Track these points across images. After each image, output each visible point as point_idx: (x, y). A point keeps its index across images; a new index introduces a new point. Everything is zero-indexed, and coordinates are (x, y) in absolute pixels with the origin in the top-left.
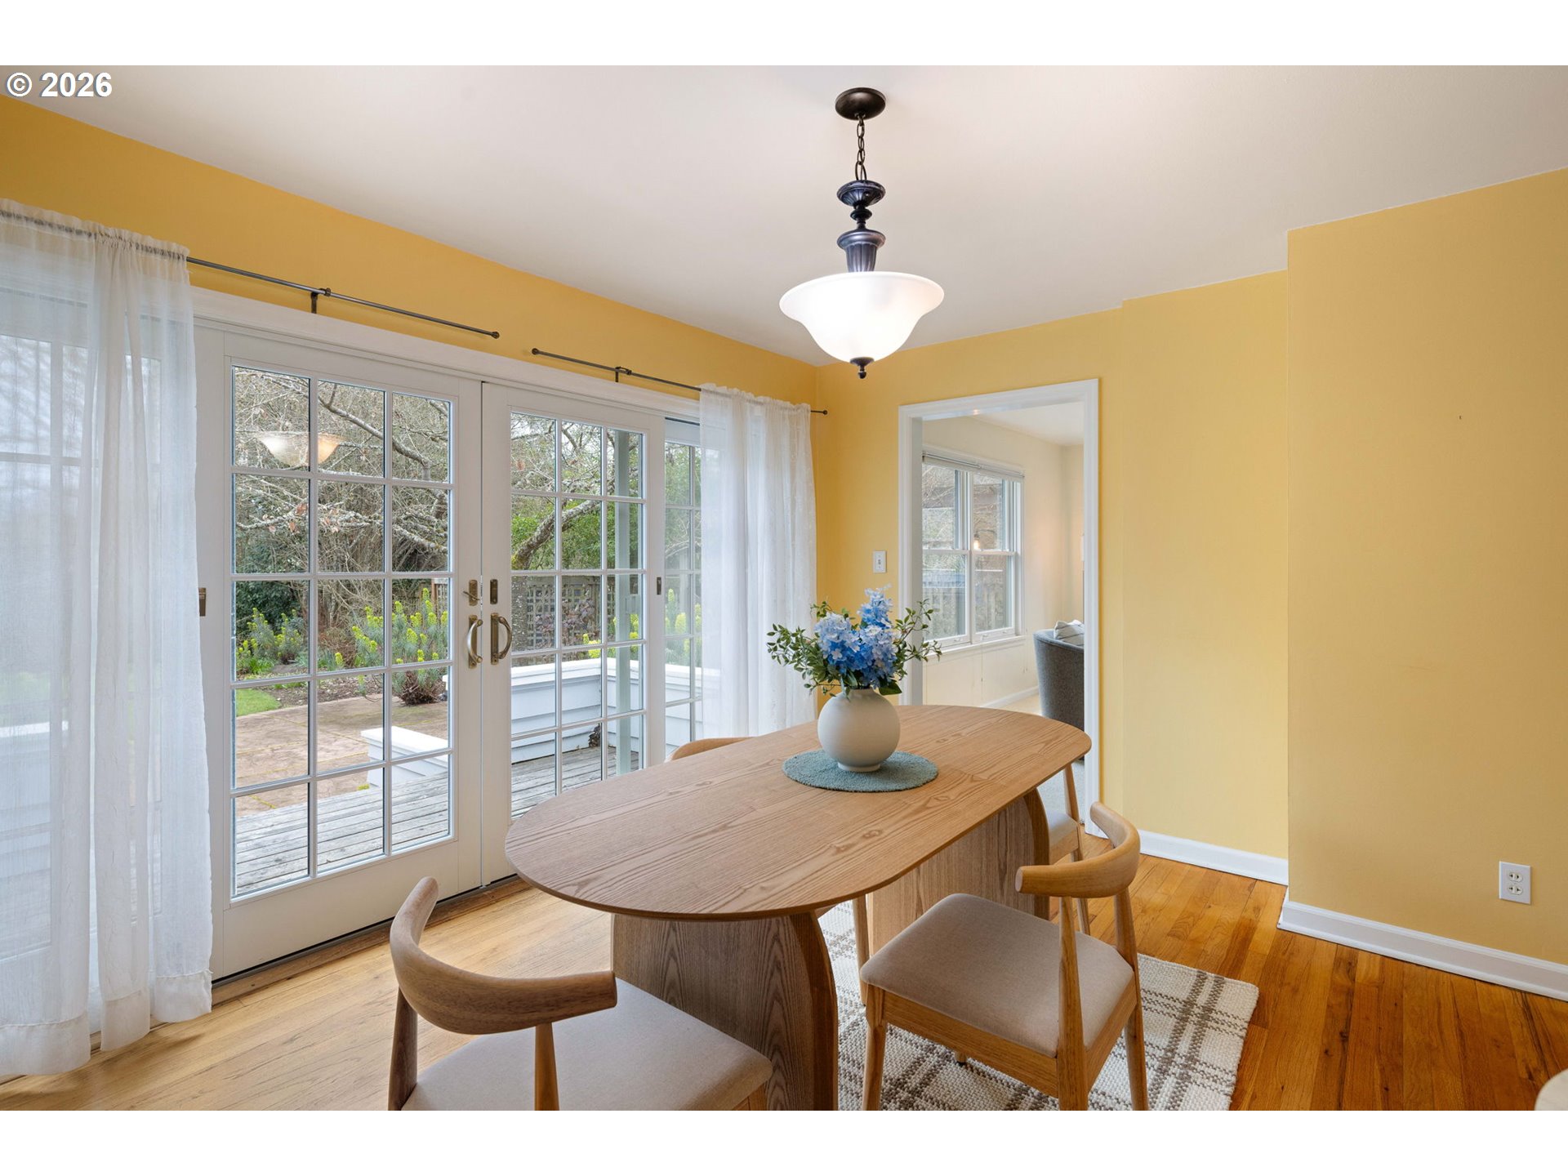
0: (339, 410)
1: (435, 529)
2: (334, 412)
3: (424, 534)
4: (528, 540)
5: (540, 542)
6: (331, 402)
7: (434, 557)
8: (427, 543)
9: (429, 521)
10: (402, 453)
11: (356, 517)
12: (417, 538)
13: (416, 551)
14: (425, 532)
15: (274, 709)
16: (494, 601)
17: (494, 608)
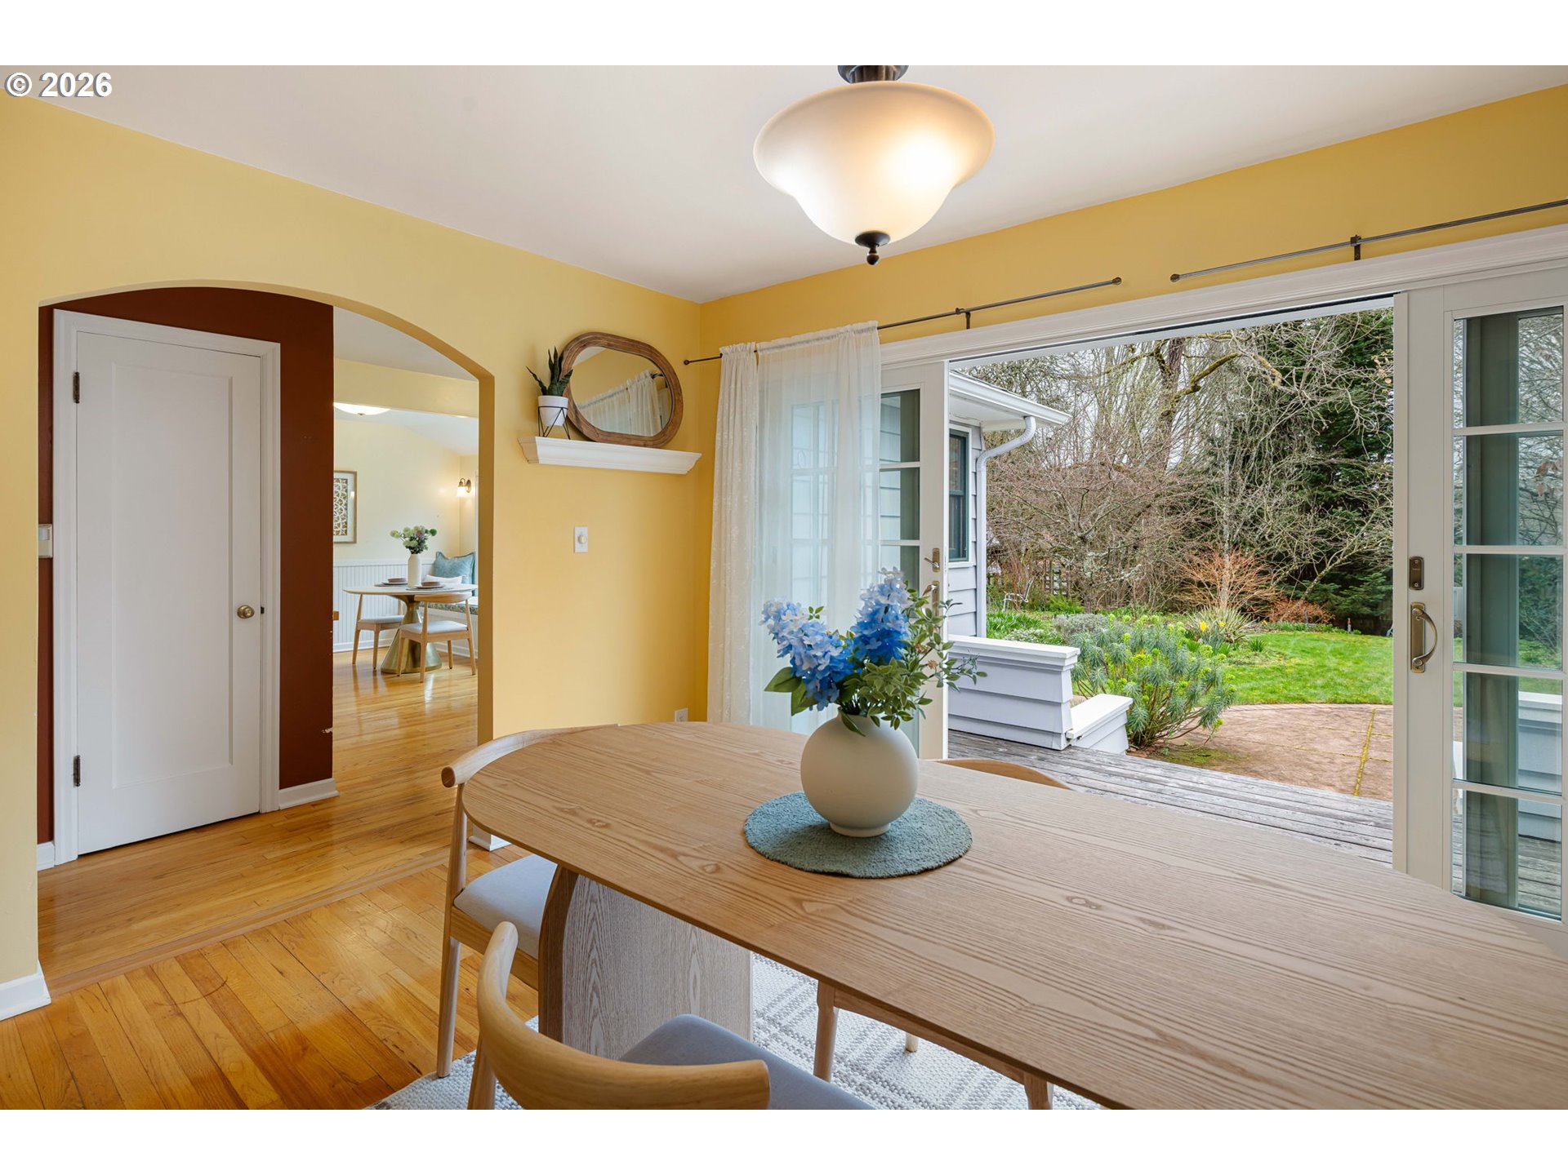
16: (1416, 585)
17: (1416, 596)
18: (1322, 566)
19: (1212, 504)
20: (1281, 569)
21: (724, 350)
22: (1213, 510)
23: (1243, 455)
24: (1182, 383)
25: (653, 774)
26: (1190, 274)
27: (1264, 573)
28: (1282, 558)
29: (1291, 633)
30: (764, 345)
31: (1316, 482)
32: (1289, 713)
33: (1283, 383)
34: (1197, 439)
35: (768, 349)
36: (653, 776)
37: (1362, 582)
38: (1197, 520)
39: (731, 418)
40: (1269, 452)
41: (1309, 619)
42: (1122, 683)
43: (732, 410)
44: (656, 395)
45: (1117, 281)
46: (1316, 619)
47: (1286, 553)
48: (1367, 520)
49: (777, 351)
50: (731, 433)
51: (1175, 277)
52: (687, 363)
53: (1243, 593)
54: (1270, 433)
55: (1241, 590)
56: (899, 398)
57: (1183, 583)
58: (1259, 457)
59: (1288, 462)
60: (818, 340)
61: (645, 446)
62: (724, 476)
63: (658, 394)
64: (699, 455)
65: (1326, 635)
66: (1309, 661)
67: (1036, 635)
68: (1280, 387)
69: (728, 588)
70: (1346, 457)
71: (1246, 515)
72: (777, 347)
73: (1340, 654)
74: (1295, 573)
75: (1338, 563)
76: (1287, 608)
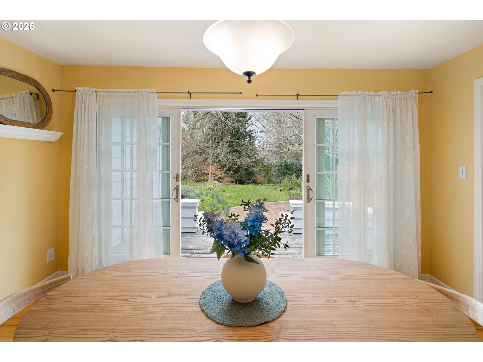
15: (287, 201)
16: (308, 181)
17: (308, 184)
18: (233, 168)
20: (224, 169)
21: (78, 89)
23: (215, 138)
25: (130, 300)
26: (262, 95)
27: (221, 170)
28: (224, 166)
29: (227, 186)
30: (100, 90)
31: (230, 146)
32: (238, 209)
33: (224, 120)
35: (103, 92)
36: (130, 301)
37: (239, 172)
39: (83, 119)
40: (220, 137)
41: (231, 182)
42: (205, 207)
43: (83, 115)
44: (33, 103)
45: (241, 93)
46: (232, 182)
48: (242, 156)
49: (107, 93)
50: (83, 125)
51: (257, 95)
52: (54, 91)
54: (220, 133)
55: (216, 175)
56: (161, 119)
57: (202, 174)
58: (218, 139)
59: (225, 140)
60: (129, 92)
61: (33, 128)
62: (79, 144)
63: (34, 102)
64: (62, 134)
66: (235, 194)
69: (81, 193)
70: (236, 140)
72: (107, 92)
73: (241, 191)
74: (227, 170)
75: (236, 167)
76: (225, 179)
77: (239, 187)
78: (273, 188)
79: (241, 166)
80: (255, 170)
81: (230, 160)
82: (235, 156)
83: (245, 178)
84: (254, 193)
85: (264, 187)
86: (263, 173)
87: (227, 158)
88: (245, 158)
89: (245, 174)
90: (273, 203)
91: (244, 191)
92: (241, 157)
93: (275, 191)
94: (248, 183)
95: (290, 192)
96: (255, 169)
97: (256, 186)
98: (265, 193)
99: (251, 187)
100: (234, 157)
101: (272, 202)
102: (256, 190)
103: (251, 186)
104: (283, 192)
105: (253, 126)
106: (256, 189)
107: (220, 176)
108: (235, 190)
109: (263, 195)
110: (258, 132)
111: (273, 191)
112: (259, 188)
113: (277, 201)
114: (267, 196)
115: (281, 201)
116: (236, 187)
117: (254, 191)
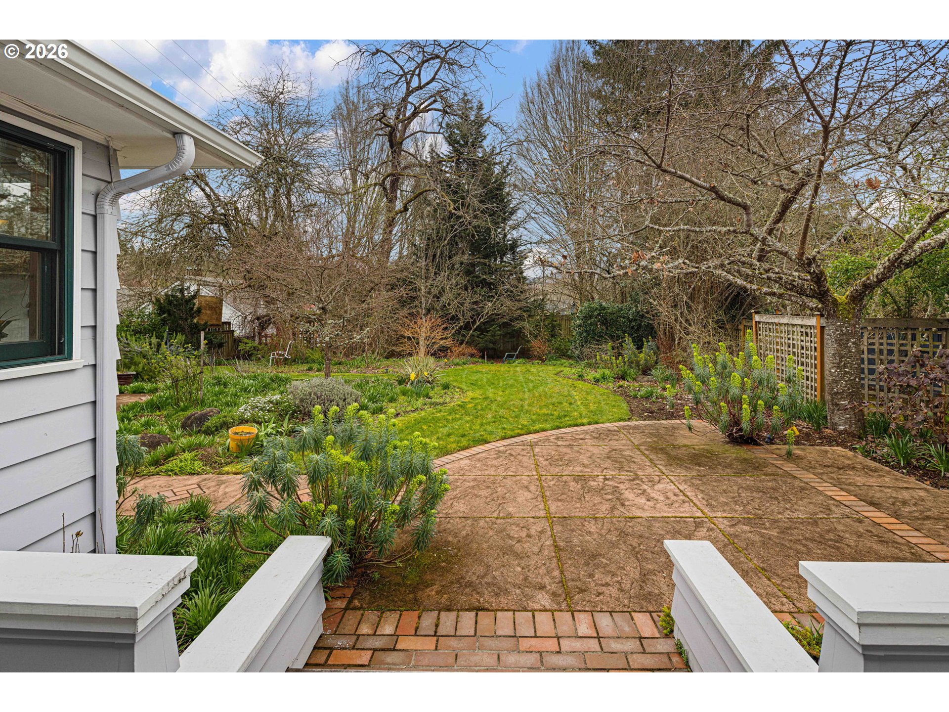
0: (670, 169)
1: (757, 272)
2: (665, 171)
3: (746, 277)
4: (864, 279)
5: (880, 281)
6: (662, 162)
7: (754, 298)
8: (748, 286)
9: (751, 265)
10: (725, 201)
11: (684, 263)
12: (740, 282)
13: (739, 293)
14: (748, 275)
15: (624, 420)
18: (474, 322)
19: (415, 284)
20: (454, 325)
22: (416, 287)
23: (433, 253)
24: (399, 205)
27: (446, 328)
28: (454, 318)
29: (461, 368)
31: (468, 272)
33: (454, 209)
34: (406, 246)
37: (490, 330)
38: (407, 294)
40: (446, 253)
41: (470, 356)
46: (472, 356)
47: (457, 315)
48: (496, 294)
53: (434, 342)
54: (447, 241)
55: (433, 341)
58: (441, 256)
59: (456, 259)
65: (479, 367)
67: (272, 402)
68: (453, 211)
71: (435, 291)
73: (493, 384)
74: (461, 328)
75: (482, 320)
76: (457, 350)
77: (487, 369)
78: (573, 374)
79: (494, 317)
80: (527, 326)
81: (467, 305)
82: (480, 294)
83: (504, 343)
84: (526, 390)
85: (551, 368)
86: (545, 333)
87: (459, 299)
88: (502, 298)
89: (504, 336)
90: (586, 432)
91: (501, 384)
92: (493, 297)
93: (580, 384)
94: (511, 356)
95: (621, 387)
96: (526, 324)
97: (528, 366)
98: (557, 389)
99: (518, 369)
100: (478, 297)
101: (583, 425)
102: (532, 381)
103: (516, 366)
104: (603, 384)
105: (521, 229)
106: (530, 378)
107: (442, 342)
108: (477, 381)
109: (554, 400)
110: (531, 243)
111: (576, 383)
112: (538, 372)
113: (597, 423)
114: (565, 404)
115: (609, 421)
116: (481, 372)
117: (526, 383)
